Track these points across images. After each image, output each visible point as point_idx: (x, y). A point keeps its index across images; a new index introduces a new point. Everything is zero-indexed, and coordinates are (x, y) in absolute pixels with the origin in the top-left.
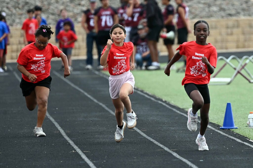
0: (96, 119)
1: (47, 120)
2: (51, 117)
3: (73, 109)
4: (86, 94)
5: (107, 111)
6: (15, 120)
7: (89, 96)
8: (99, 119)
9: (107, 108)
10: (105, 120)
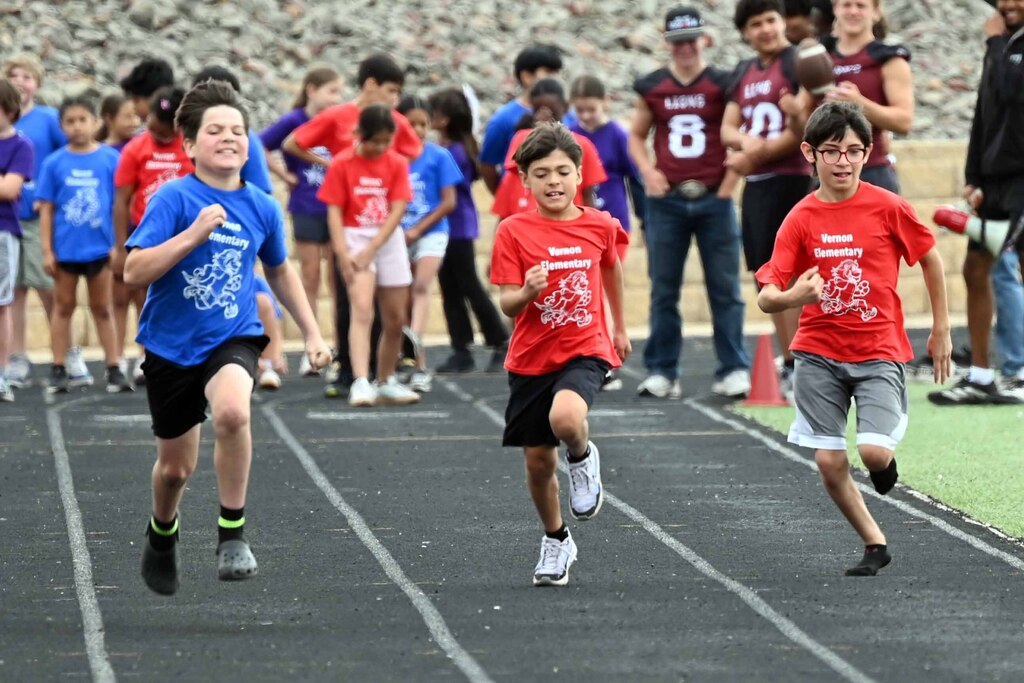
0: (709, 667)
1: (444, 672)
2: (464, 653)
3: (583, 611)
4: (653, 528)
5: (768, 625)
6: (269, 665)
7: (669, 541)
8: (724, 669)
9: (764, 609)
10: (757, 672)
